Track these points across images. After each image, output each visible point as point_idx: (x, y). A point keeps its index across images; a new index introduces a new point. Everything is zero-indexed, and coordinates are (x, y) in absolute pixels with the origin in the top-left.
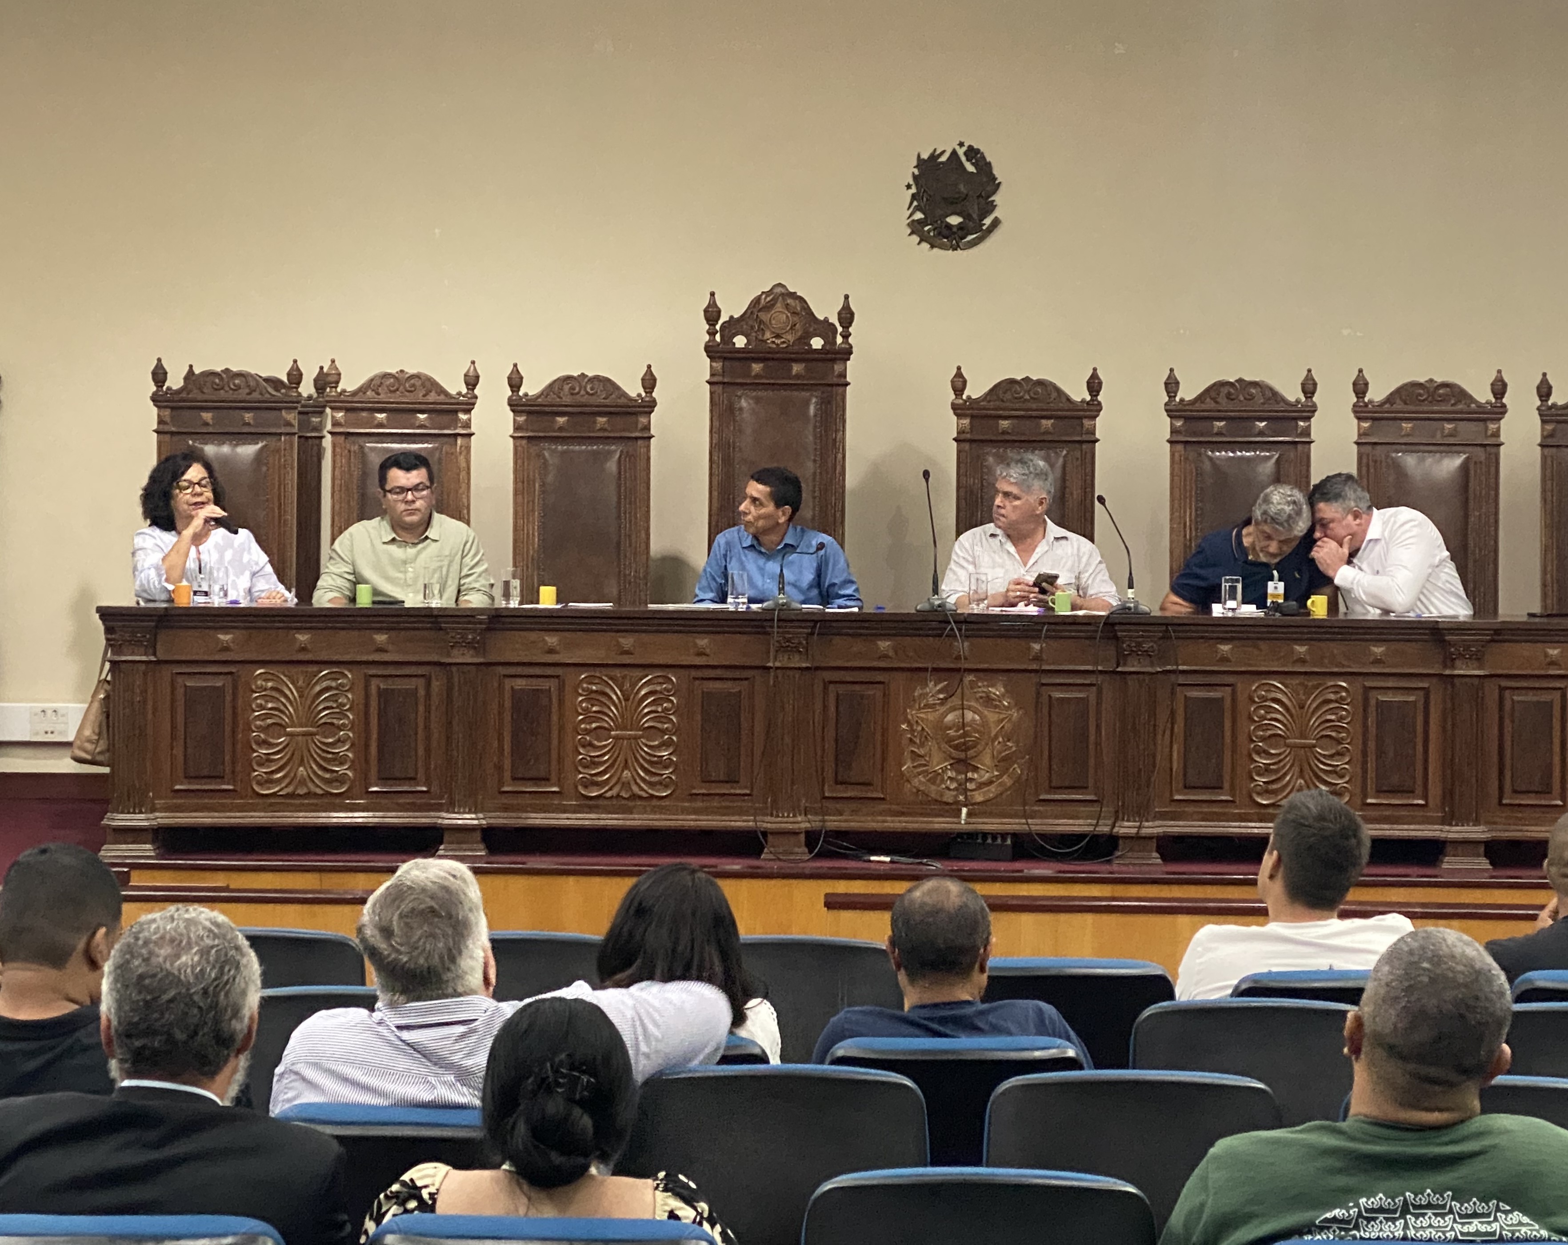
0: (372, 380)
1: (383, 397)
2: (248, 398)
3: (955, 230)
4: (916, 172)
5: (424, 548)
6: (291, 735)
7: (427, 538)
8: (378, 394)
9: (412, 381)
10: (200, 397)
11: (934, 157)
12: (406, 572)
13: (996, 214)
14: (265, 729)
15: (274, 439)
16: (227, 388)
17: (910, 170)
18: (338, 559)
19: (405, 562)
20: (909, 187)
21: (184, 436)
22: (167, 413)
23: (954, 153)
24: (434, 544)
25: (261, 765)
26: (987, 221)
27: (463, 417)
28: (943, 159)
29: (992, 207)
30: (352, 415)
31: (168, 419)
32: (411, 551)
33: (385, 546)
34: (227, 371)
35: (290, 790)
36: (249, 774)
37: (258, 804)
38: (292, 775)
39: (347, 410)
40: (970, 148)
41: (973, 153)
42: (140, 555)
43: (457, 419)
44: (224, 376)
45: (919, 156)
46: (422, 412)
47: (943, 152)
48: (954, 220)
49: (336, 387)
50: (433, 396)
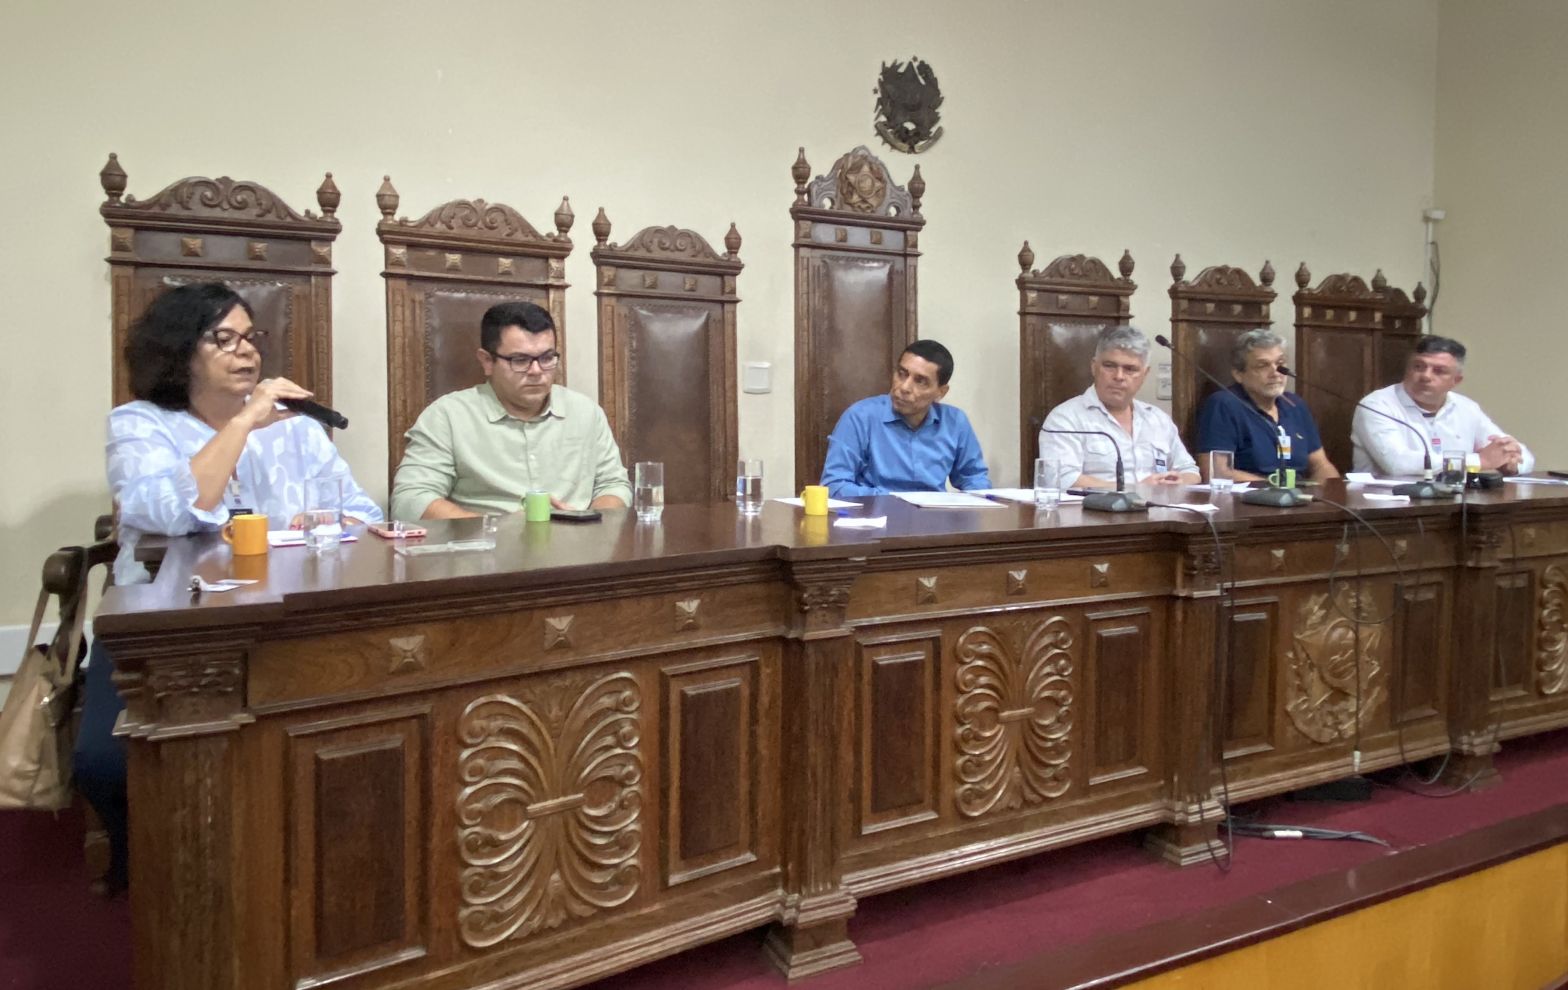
0: (442, 209)
1: (455, 232)
2: (260, 220)
3: (911, 134)
4: (881, 77)
5: (547, 428)
6: (537, 818)
7: (550, 414)
8: (451, 228)
9: (493, 215)
10: (184, 213)
11: (895, 66)
12: (527, 461)
13: (940, 123)
14: (487, 817)
15: (299, 279)
16: (226, 206)
17: (875, 77)
18: (429, 446)
19: (525, 448)
20: (875, 91)
21: (158, 271)
22: (127, 234)
23: (910, 64)
24: (560, 422)
25: (476, 890)
26: (934, 130)
27: (554, 263)
28: (902, 70)
29: (935, 119)
30: (417, 254)
31: (129, 243)
32: (531, 433)
33: (493, 426)
34: (226, 180)
35: (536, 923)
36: (454, 914)
37: (474, 969)
38: (540, 892)
39: (411, 246)
40: (922, 63)
41: (925, 69)
42: (126, 452)
43: (548, 267)
44: (221, 187)
45: (884, 64)
46: (506, 255)
47: (901, 64)
48: (910, 126)
49: (393, 214)
50: (519, 237)
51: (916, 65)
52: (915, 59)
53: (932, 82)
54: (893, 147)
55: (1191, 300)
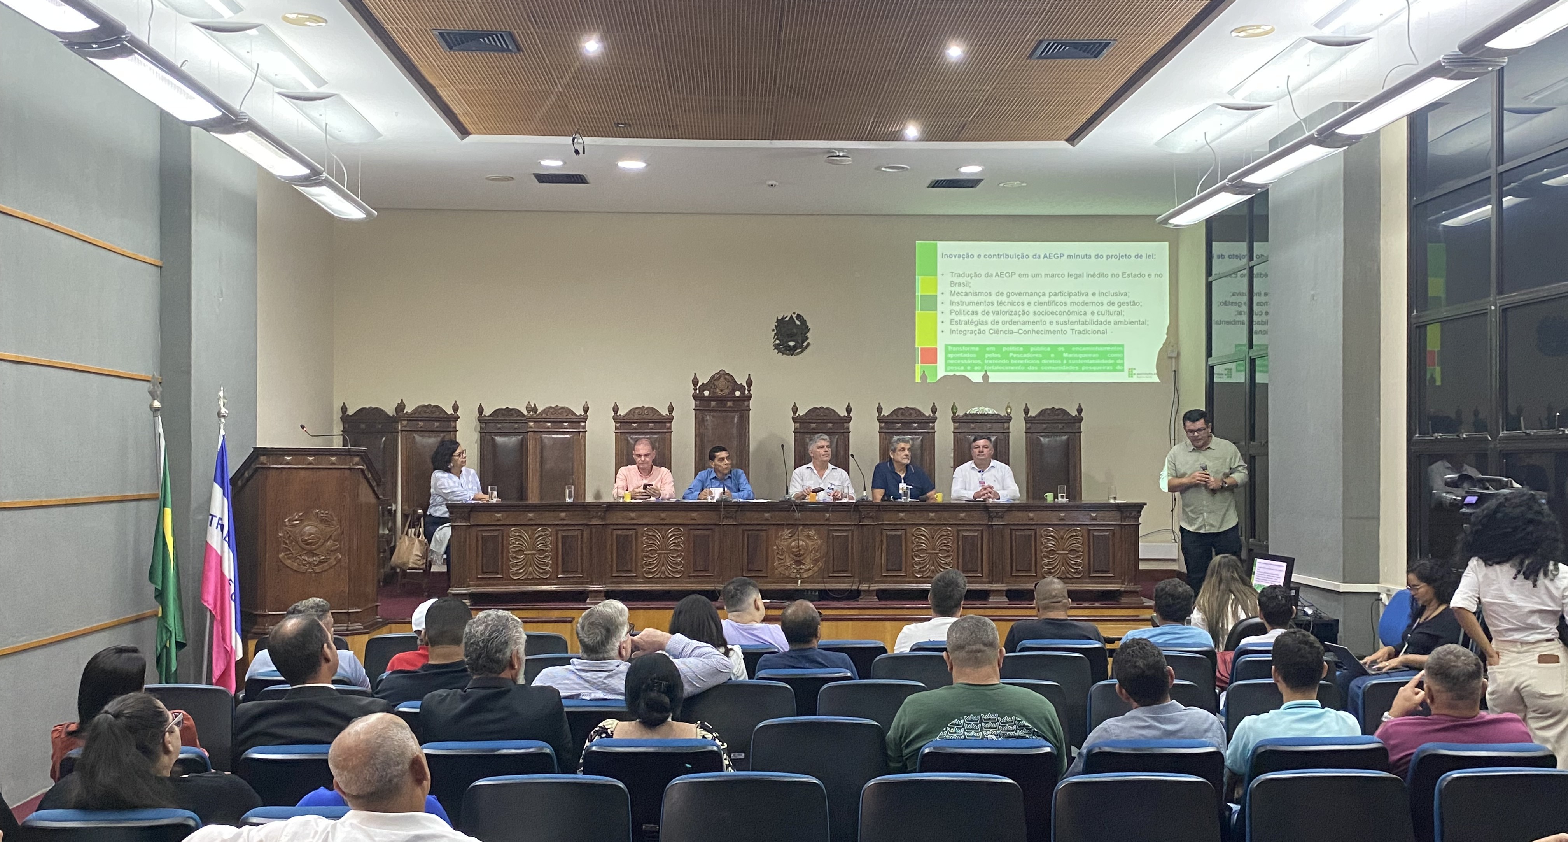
3: (792, 348)
4: (776, 324)
6: (526, 555)
8: (550, 415)
9: (561, 410)
10: (498, 419)
11: (783, 318)
13: (809, 341)
14: (515, 553)
17: (774, 323)
20: (773, 330)
21: (490, 435)
23: (791, 317)
25: (514, 567)
26: (805, 344)
27: (582, 424)
28: (787, 319)
29: (807, 339)
30: (540, 424)
31: (484, 427)
35: (525, 577)
36: (509, 571)
37: (511, 584)
38: (526, 571)
40: (798, 315)
41: (799, 317)
45: (777, 318)
46: (566, 422)
47: (787, 317)
48: (792, 344)
50: (570, 416)
51: (794, 316)
52: (794, 313)
53: (803, 322)
54: (783, 354)
55: (886, 423)
